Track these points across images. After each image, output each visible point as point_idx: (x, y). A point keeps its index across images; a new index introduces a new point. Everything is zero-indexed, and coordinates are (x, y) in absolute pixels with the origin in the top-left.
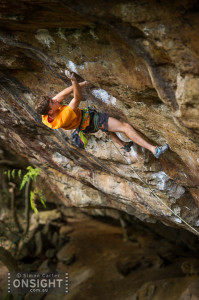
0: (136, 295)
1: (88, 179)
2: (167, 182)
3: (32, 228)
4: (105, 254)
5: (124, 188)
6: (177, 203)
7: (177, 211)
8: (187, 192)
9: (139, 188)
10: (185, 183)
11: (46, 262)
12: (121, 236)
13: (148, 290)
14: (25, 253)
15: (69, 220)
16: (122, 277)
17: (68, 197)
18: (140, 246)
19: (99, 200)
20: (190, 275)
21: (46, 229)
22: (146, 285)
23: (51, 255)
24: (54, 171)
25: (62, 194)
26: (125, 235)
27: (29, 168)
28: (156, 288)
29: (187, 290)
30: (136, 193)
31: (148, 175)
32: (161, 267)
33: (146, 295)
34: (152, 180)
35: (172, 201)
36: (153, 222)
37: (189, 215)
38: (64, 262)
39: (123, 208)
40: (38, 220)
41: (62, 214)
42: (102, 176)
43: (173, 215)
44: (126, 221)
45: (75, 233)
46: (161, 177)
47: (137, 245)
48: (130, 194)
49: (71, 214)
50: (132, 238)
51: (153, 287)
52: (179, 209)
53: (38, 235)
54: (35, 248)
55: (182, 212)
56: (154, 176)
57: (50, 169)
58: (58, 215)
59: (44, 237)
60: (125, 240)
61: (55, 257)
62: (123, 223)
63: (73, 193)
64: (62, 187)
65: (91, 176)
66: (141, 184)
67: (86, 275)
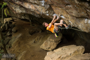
0: (34, 40)
1: (21, 4)
2: (44, 4)
3: (4, 23)
4: (25, 29)
5: (32, 6)
6: (48, 10)
7: (47, 12)
8: (50, 6)
9: (36, 6)
10: (50, 3)
11: (9, 32)
12: (30, 24)
13: (38, 38)
14: (3, 30)
15: (15, 20)
16: (30, 35)
17: (15, 11)
18: (35, 27)
19: (24, 12)
20: (50, 34)
21: (8, 23)
22: (37, 37)
23: (10, 30)
24: (11, 3)
25: (13, 10)
26: (31, 24)
27: (4, 3)
28: (40, 37)
29: (49, 37)
30: (36, 7)
31: (39, 2)
32: (41, 32)
33: (37, 40)
34: (40, 3)
35: (46, 9)
36: (40, 17)
37: (51, 13)
38: (14, 32)
39: (31, 14)
40: (6, 21)
41: (13, 19)
42: (25, 3)
43: (46, 13)
44: (31, 20)
45: (17, 24)
46: (43, 2)
47: (34, 27)
48: (34, 8)
49: (15, 19)
50: (33, 25)
51: (39, 37)
52: (48, 12)
53: (6, 24)
54: (5, 28)
55: (49, 12)
56: (41, 2)
57: (10, 3)
58: (12, 19)
59: (8, 25)
60: (31, 25)
61: (11, 30)
62: (30, 21)
63: (17, 9)
64: (14, 8)
65: (22, 3)
66: (37, 4)
67: (20, 35)
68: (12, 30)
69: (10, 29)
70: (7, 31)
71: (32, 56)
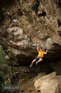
2: (27, 37)
19: (20, 53)
31: (24, 36)
33: (33, 79)
35: (28, 41)
52: (30, 43)
58: (19, 72)
59: (16, 75)
67: (23, 79)
68: (19, 78)
69: (17, 77)
70: (16, 78)
71: (28, 87)
